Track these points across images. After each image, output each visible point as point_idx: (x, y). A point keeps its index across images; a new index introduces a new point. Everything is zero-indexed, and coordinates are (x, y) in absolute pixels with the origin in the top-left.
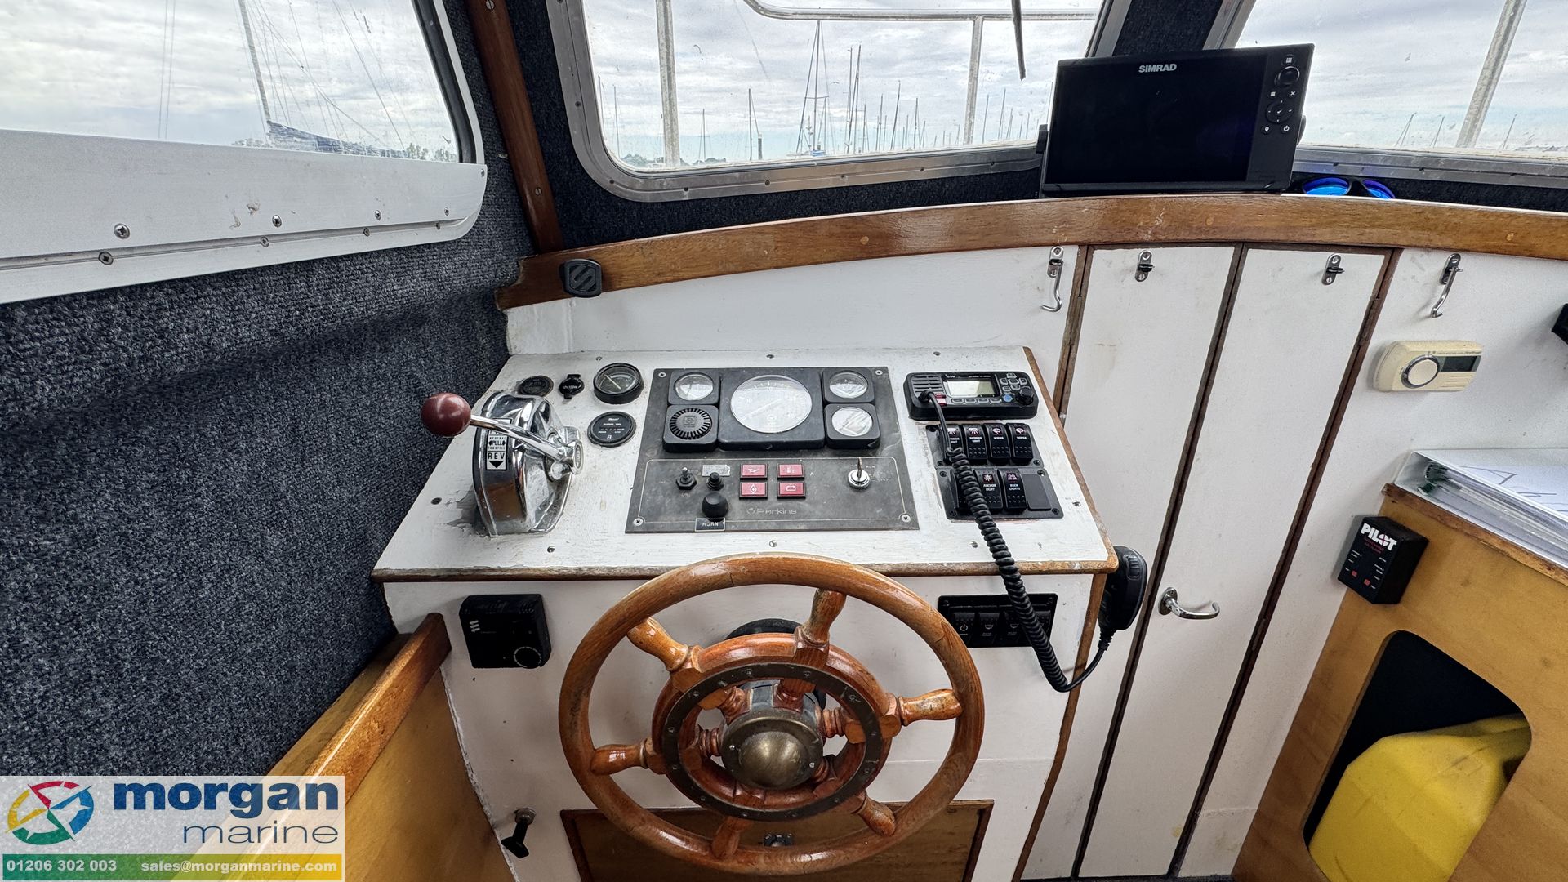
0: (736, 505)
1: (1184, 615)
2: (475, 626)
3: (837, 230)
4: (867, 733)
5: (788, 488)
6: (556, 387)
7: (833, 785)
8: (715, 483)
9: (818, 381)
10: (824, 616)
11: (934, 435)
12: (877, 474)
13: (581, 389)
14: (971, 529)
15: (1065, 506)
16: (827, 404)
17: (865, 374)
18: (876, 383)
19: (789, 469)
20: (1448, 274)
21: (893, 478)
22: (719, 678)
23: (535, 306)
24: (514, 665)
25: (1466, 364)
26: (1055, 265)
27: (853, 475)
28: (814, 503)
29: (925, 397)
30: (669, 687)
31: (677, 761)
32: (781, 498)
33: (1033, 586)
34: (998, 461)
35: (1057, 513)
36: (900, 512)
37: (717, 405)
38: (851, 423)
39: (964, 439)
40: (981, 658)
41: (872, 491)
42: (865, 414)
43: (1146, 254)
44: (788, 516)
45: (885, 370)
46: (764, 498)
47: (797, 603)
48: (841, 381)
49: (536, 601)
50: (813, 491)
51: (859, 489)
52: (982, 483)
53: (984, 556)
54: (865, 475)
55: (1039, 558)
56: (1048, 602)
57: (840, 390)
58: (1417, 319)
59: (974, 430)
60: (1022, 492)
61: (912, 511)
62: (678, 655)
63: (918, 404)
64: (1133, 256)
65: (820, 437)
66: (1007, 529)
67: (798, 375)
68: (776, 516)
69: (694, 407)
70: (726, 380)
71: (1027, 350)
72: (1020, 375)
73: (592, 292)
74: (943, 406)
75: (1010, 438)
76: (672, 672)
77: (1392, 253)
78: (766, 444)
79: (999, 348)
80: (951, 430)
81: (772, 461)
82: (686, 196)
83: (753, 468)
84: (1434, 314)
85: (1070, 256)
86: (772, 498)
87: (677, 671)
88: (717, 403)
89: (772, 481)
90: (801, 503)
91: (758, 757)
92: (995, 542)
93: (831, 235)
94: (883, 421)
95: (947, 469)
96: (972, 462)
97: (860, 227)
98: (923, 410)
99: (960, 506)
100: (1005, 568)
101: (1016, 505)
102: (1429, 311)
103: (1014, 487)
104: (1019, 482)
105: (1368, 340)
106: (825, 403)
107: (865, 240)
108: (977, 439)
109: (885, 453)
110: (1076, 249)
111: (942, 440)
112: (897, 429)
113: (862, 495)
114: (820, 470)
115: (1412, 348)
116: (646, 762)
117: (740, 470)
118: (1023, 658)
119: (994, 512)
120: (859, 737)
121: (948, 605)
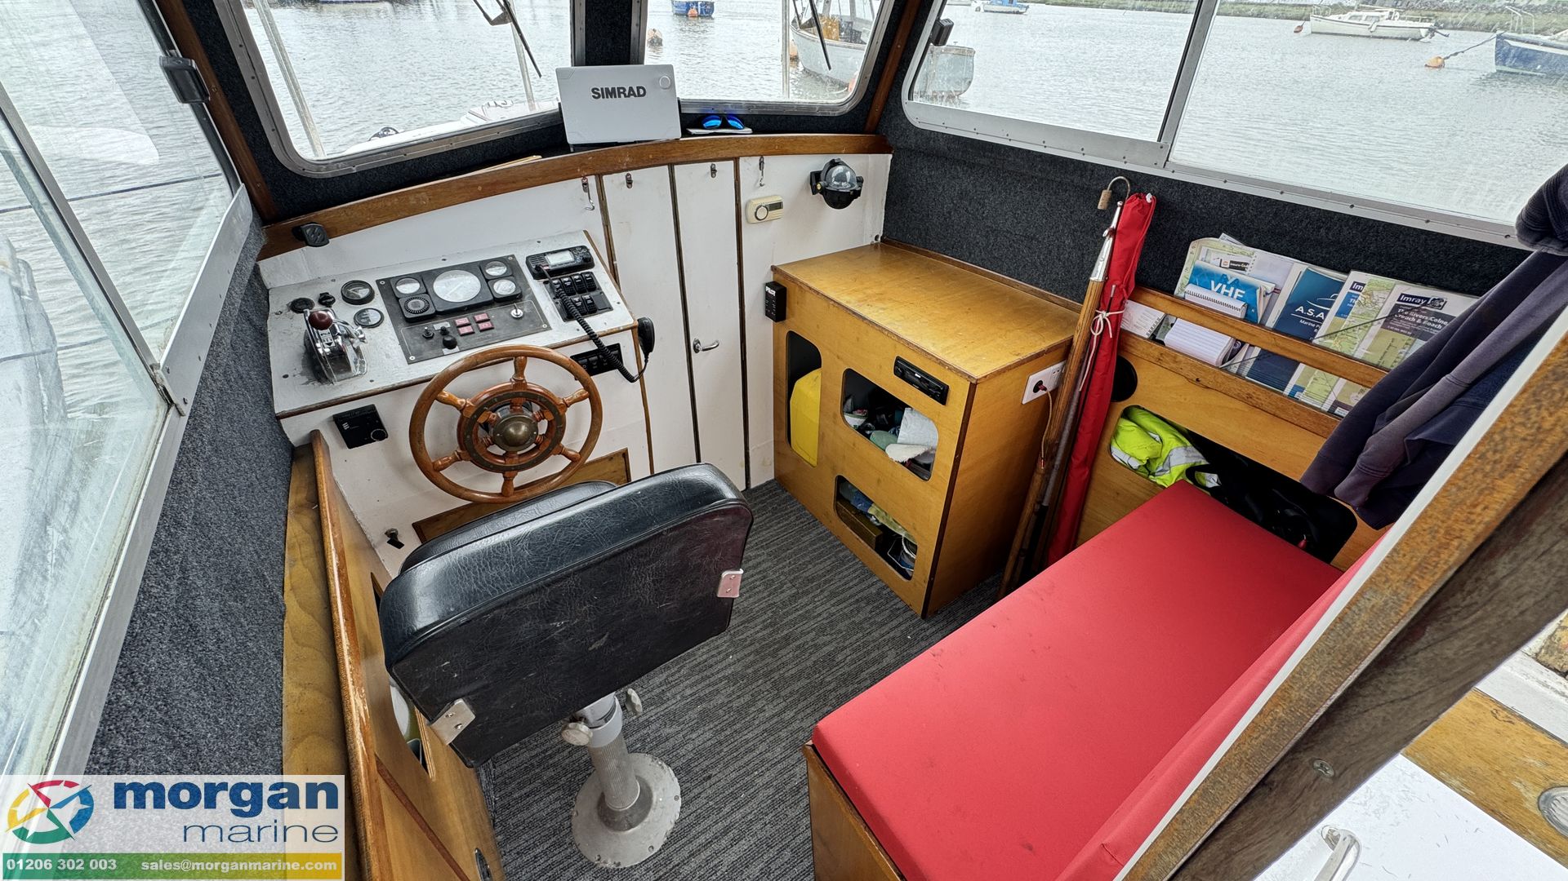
0: (459, 339)
1: (704, 350)
2: (346, 426)
3: (462, 185)
4: (554, 414)
5: (483, 326)
6: (316, 303)
7: (548, 442)
8: (444, 332)
9: (478, 268)
10: (520, 369)
11: (548, 285)
12: (525, 310)
13: (334, 301)
14: (575, 323)
15: (613, 305)
16: (488, 281)
17: (503, 261)
18: (510, 264)
19: (480, 317)
20: (761, 163)
21: (533, 310)
22: (483, 406)
23: (278, 257)
24: (371, 441)
25: (778, 206)
26: (585, 184)
27: (513, 313)
28: (498, 329)
29: (538, 268)
30: (462, 418)
31: (475, 451)
32: (482, 331)
33: (607, 342)
34: (582, 291)
35: (610, 309)
36: (541, 324)
37: (427, 293)
38: (504, 288)
39: (563, 285)
40: (597, 379)
41: (526, 318)
42: (510, 282)
43: (628, 175)
44: (489, 338)
45: (513, 256)
46: (473, 333)
47: (507, 371)
48: (491, 267)
49: (373, 408)
50: (496, 324)
51: (518, 319)
52: (574, 303)
53: (583, 333)
54: (520, 312)
55: (606, 329)
56: (617, 347)
57: (493, 272)
58: (755, 188)
59: (566, 279)
60: (593, 303)
61: (546, 322)
62: (462, 403)
63: (536, 272)
64: (621, 177)
65: (491, 298)
66: (589, 320)
67: (467, 268)
68: (482, 339)
69: (413, 296)
70: (426, 278)
71: (585, 232)
72: (583, 247)
73: (323, 242)
74: (548, 271)
75: (583, 279)
76: (461, 411)
77: (736, 160)
78: (464, 307)
79: (570, 233)
80: (555, 282)
81: (470, 315)
82: (355, 170)
83: (460, 321)
84: (761, 185)
85: (592, 180)
86: (477, 332)
87: (461, 409)
88: (427, 291)
89: (474, 324)
90: (493, 331)
91: (511, 435)
92: (585, 327)
93: (460, 188)
94: (520, 284)
95: (558, 300)
96: (569, 295)
97: (476, 182)
98: (538, 274)
99: (568, 315)
100: (592, 336)
101: (592, 309)
102: (758, 184)
103: (589, 302)
104: (591, 299)
105: (740, 200)
106: (487, 281)
107: (480, 188)
108: (568, 284)
109: (526, 299)
110: (593, 177)
111: (552, 287)
112: (529, 286)
113: (521, 321)
114: (495, 313)
115: (755, 202)
116: (458, 459)
117: (455, 323)
118: (614, 374)
119: (583, 314)
120: (551, 417)
121: (576, 358)
